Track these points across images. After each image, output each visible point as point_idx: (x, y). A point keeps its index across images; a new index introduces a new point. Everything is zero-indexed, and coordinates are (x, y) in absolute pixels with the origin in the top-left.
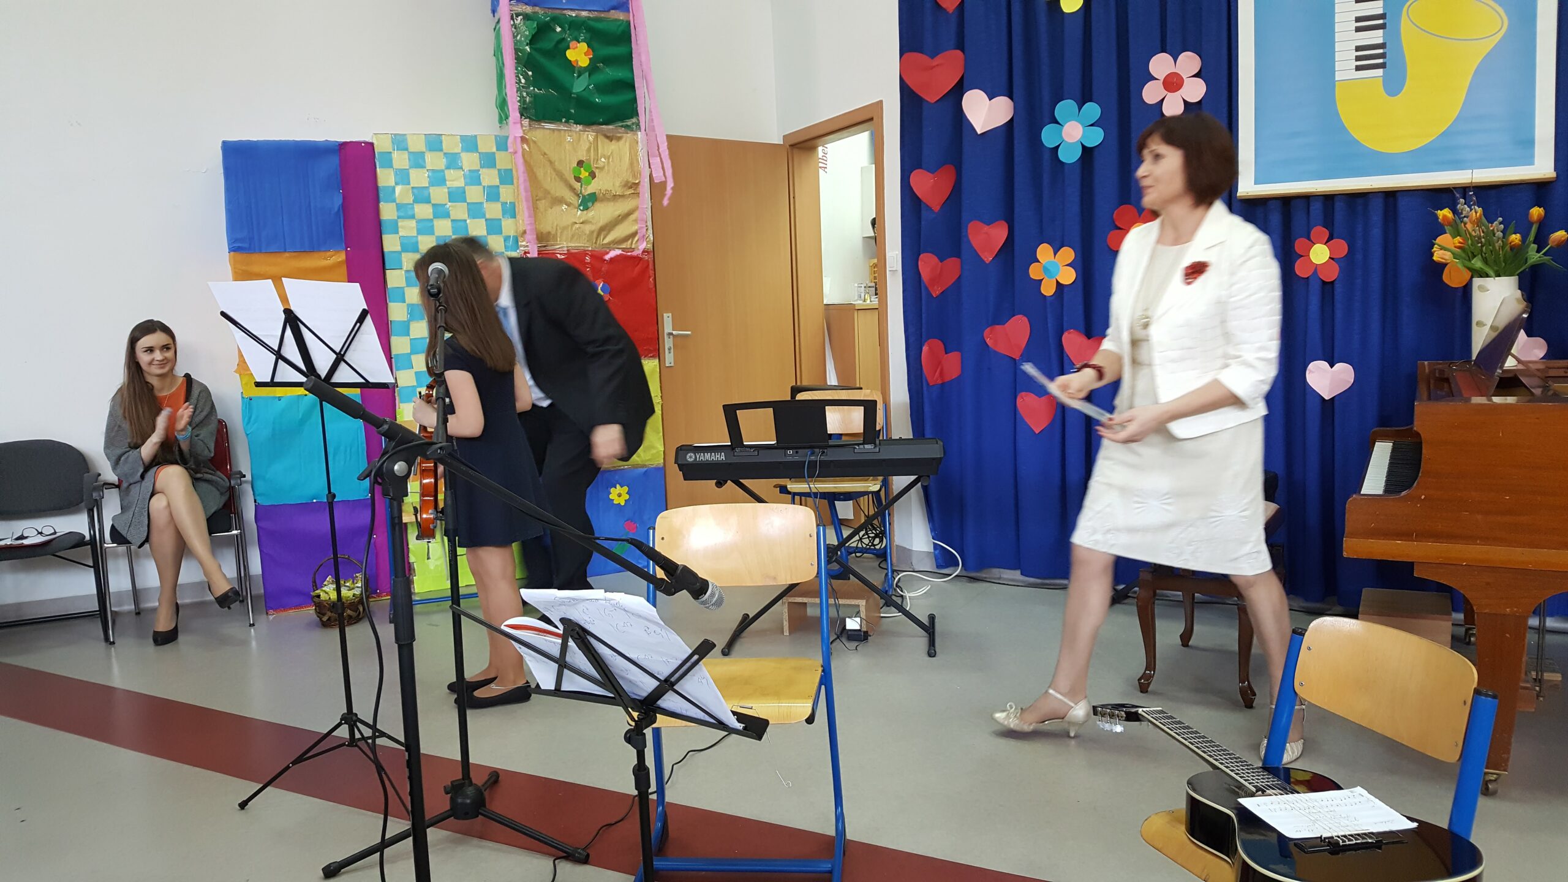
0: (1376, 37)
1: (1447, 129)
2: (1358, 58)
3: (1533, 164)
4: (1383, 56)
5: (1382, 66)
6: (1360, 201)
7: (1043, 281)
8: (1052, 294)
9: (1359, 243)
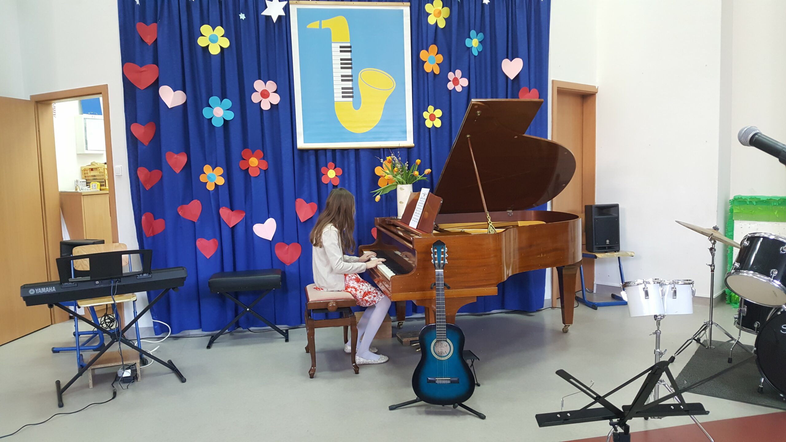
0: (349, 84)
1: (377, 125)
2: (343, 93)
3: (406, 140)
4: (352, 93)
5: (352, 97)
6: (346, 152)
7: (208, 183)
8: (213, 189)
9: (346, 169)
